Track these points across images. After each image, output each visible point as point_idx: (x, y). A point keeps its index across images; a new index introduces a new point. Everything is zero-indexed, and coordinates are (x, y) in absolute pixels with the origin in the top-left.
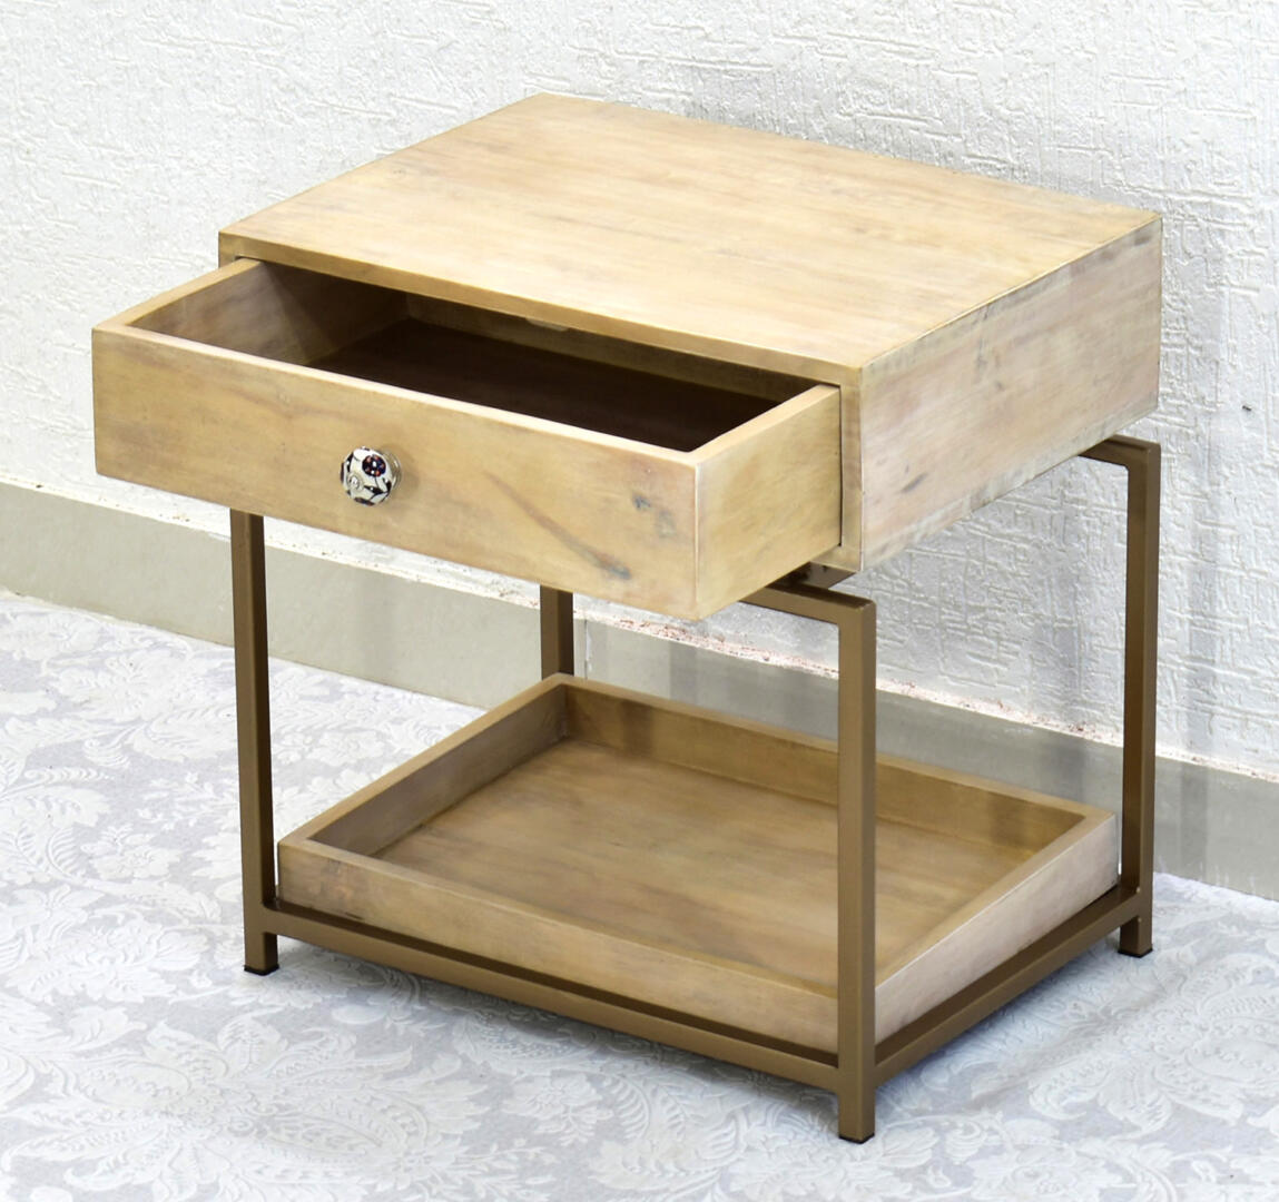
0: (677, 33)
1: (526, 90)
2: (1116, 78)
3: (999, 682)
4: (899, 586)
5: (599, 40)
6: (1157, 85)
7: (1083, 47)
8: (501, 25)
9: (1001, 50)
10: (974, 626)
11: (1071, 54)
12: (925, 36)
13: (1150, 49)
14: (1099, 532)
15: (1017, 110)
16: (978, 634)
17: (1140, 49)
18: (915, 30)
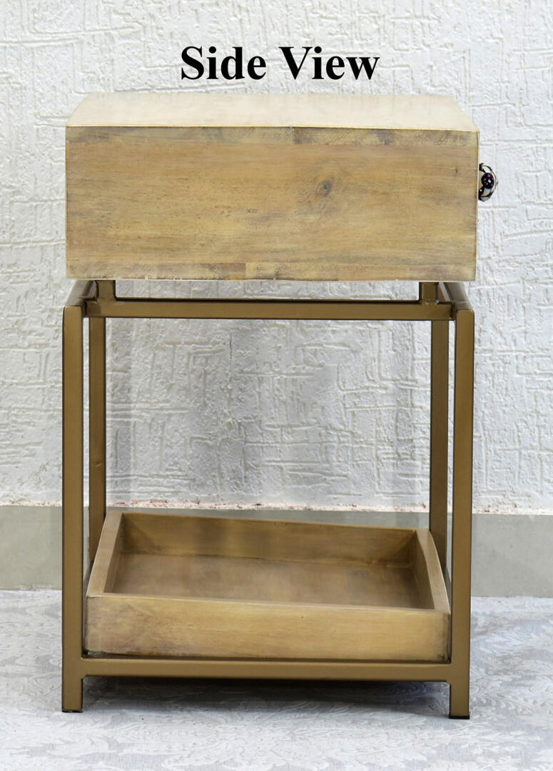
0: (167, 71)
1: (38, 130)
2: (518, 53)
3: (422, 490)
4: (344, 436)
5: (102, 85)
6: (549, 53)
7: (492, 35)
8: (17, 86)
9: (428, 46)
10: (404, 454)
11: (484, 41)
12: (368, 45)
13: (543, 28)
14: (502, 370)
15: (440, 86)
16: (407, 459)
17: (536, 30)
18: (360, 42)
